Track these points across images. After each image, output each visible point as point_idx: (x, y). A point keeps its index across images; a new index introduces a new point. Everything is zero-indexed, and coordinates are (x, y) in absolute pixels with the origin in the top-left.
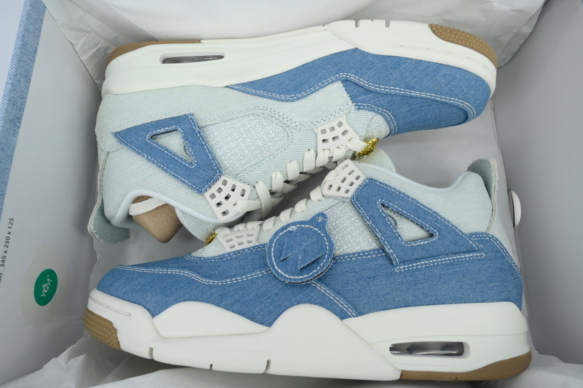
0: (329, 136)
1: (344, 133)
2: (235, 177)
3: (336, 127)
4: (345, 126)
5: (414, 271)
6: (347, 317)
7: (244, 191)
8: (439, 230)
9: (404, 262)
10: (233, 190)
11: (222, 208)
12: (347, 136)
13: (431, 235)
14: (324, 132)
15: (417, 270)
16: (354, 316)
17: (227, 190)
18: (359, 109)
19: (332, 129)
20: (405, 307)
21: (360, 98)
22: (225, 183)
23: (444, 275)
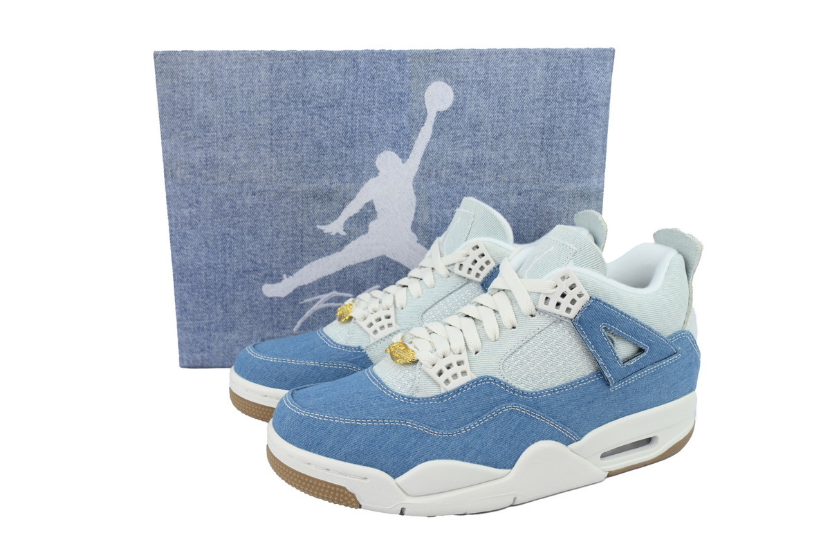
0: (384, 322)
1: (371, 325)
2: (469, 281)
3: (378, 330)
4: (370, 330)
5: (625, 387)
6: (571, 442)
7: (460, 269)
8: (650, 344)
9: (618, 382)
10: (470, 269)
11: (479, 252)
12: (367, 321)
13: (641, 351)
14: (390, 325)
15: (628, 385)
16: (577, 441)
17: (476, 268)
18: (359, 347)
19: (382, 328)
20: (615, 419)
21: (360, 356)
22: (478, 275)
23: (649, 385)
